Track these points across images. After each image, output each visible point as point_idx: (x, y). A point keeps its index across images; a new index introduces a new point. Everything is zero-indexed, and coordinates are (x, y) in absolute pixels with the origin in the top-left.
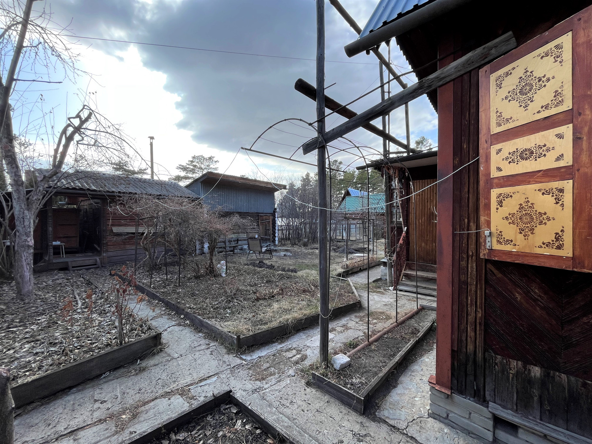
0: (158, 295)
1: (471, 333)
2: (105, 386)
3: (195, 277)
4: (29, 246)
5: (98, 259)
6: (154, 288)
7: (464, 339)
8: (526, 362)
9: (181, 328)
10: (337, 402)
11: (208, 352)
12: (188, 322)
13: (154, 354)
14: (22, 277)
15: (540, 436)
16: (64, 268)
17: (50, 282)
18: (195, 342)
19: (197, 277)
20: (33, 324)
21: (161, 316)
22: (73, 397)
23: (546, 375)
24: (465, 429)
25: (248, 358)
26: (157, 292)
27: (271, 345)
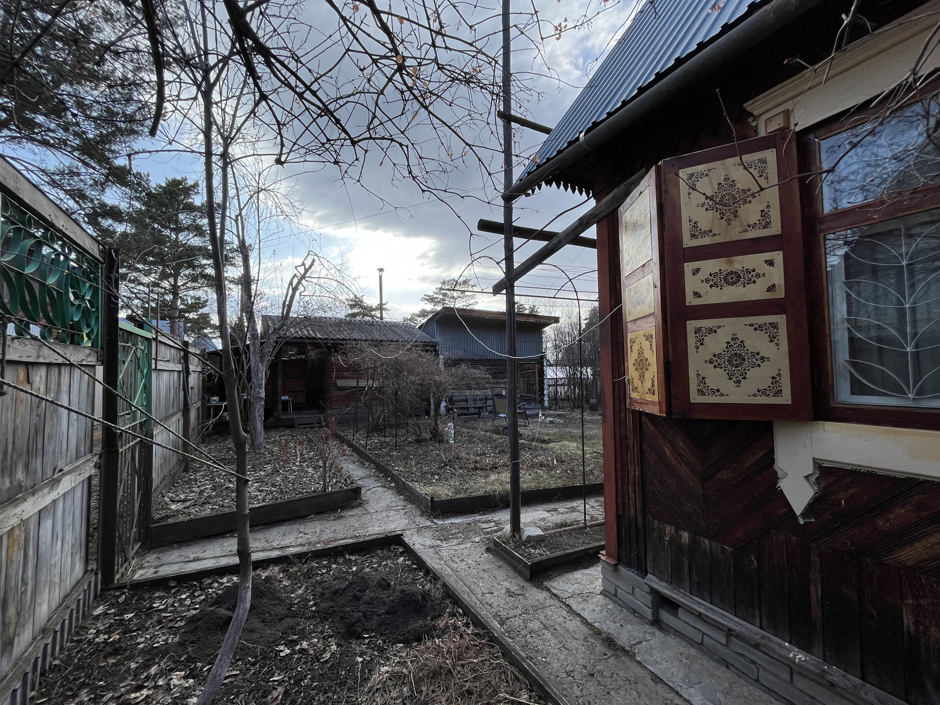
0: (371, 456)
1: (632, 496)
2: (309, 524)
3: (416, 440)
4: (261, 398)
5: (322, 417)
6: (369, 449)
7: (627, 502)
8: (678, 528)
9: (384, 489)
10: (509, 568)
11: (402, 512)
12: (393, 485)
13: (353, 507)
14: (255, 428)
15: (695, 615)
16: (291, 426)
17: (277, 438)
18: (394, 503)
19: (418, 441)
20: (261, 470)
21: (369, 476)
22: (285, 527)
23: (693, 540)
24: (631, 608)
25: (440, 522)
26: (370, 454)
27: (470, 515)
